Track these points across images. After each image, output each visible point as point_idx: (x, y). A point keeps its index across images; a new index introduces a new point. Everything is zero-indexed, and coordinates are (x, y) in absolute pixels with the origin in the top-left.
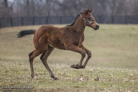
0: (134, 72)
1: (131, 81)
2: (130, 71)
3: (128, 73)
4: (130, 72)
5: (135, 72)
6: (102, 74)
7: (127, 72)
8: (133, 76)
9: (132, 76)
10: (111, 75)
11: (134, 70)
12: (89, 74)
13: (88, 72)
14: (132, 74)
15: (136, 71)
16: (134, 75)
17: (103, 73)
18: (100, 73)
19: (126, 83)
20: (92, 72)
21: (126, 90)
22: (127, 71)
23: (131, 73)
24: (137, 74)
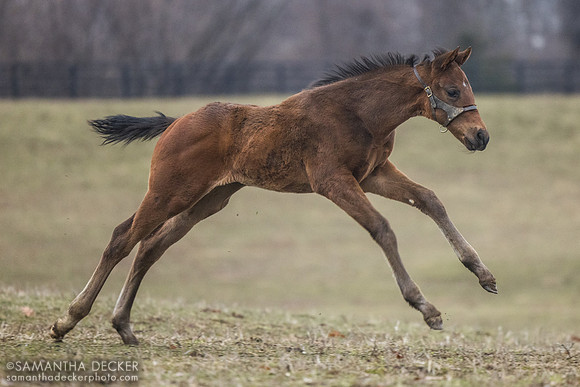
0: (37, 299)
1: (21, 338)
2: (21, 294)
3: (10, 303)
4: (22, 301)
5: (44, 300)
7: (9, 299)
8: (33, 319)
9: (26, 317)
11: (40, 290)
14: (27, 310)
15: (48, 295)
16: (38, 314)
22: (10, 294)
23: (25, 304)
24: (51, 308)
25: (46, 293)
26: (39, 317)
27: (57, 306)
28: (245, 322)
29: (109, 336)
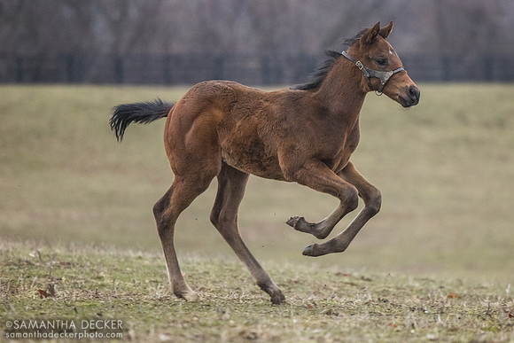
0: (188, 264)
5: (195, 265)
6: (68, 270)
10: (101, 274)
11: (191, 256)
12: (22, 271)
13: (16, 265)
15: (198, 260)
17: (74, 266)
18: (62, 267)
19: (156, 306)
20: (33, 263)
21: (152, 331)
24: (201, 271)
26: (191, 279)
27: (207, 270)
28: (372, 285)
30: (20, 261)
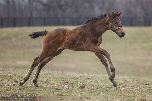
0: (124, 78)
1: (120, 89)
2: (120, 77)
3: (117, 80)
4: (120, 79)
5: (126, 79)
6: (89, 80)
8: (123, 84)
9: (121, 83)
10: (98, 82)
12: (75, 81)
13: (73, 79)
14: (122, 81)
18: (87, 79)
19: (115, 91)
20: (78, 78)
21: (115, 98)
22: (117, 77)
24: (128, 81)
25: (126, 77)
26: (125, 83)
27: (129, 80)
29: (143, 88)
30: (74, 78)
